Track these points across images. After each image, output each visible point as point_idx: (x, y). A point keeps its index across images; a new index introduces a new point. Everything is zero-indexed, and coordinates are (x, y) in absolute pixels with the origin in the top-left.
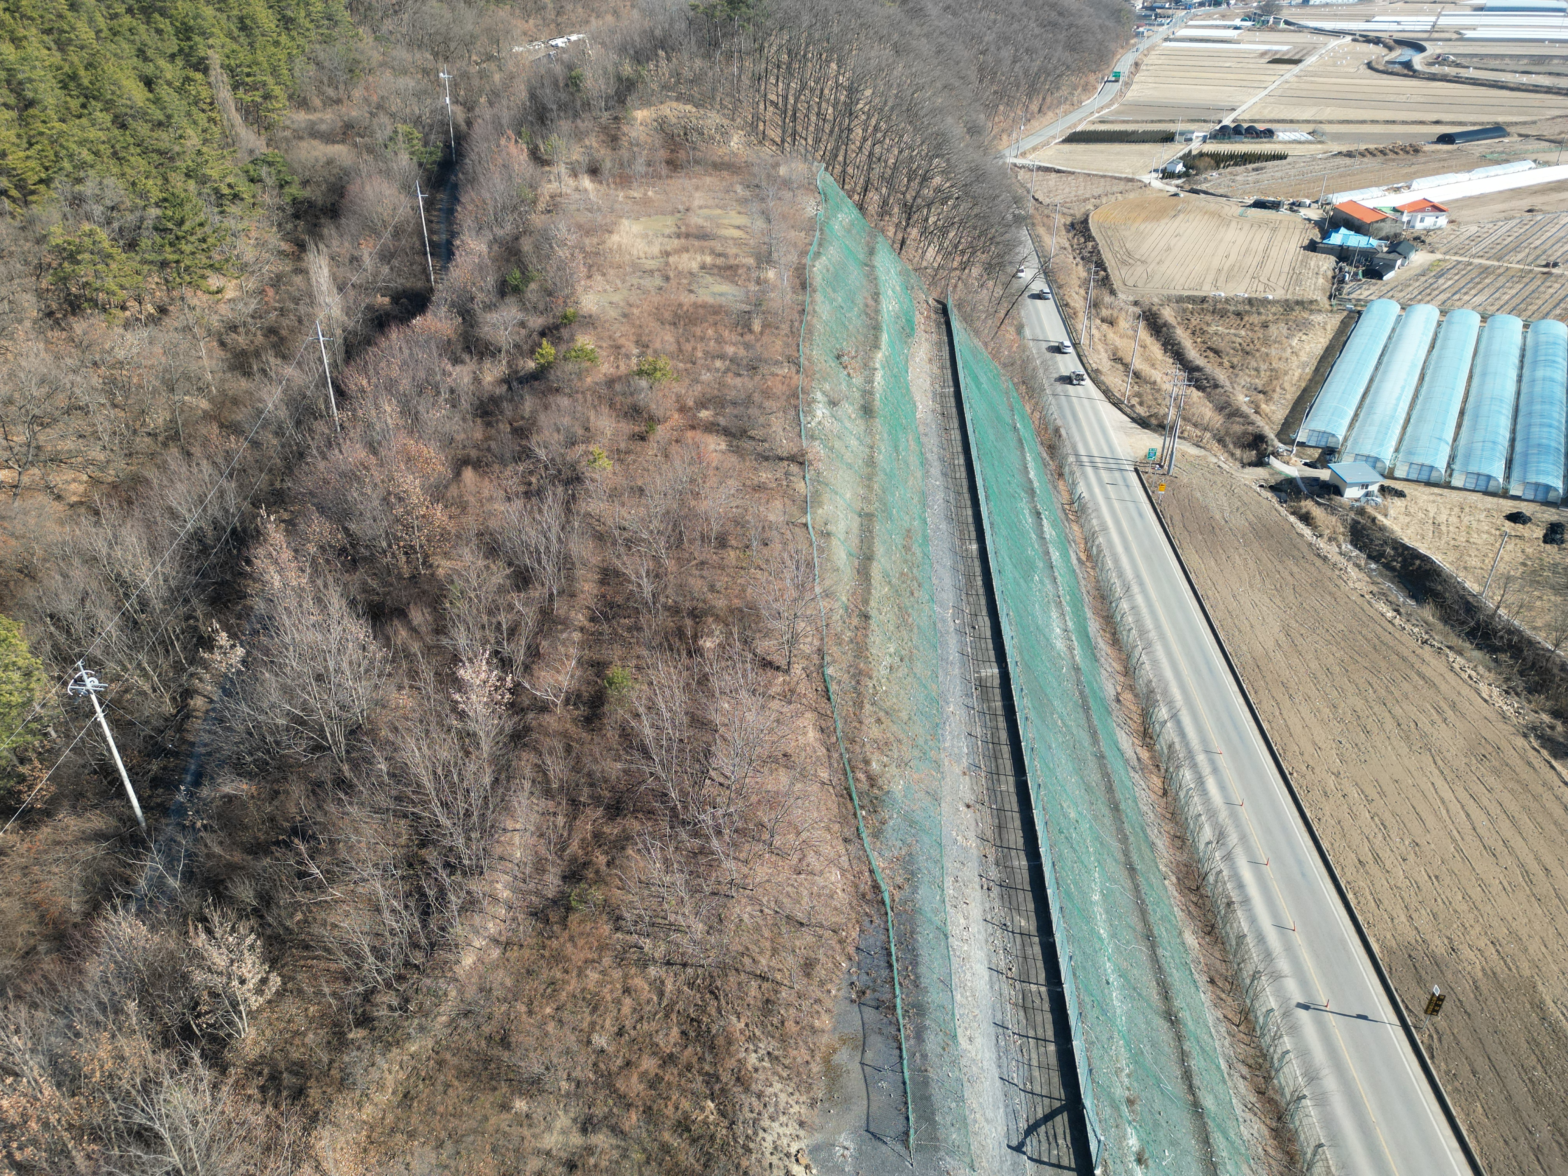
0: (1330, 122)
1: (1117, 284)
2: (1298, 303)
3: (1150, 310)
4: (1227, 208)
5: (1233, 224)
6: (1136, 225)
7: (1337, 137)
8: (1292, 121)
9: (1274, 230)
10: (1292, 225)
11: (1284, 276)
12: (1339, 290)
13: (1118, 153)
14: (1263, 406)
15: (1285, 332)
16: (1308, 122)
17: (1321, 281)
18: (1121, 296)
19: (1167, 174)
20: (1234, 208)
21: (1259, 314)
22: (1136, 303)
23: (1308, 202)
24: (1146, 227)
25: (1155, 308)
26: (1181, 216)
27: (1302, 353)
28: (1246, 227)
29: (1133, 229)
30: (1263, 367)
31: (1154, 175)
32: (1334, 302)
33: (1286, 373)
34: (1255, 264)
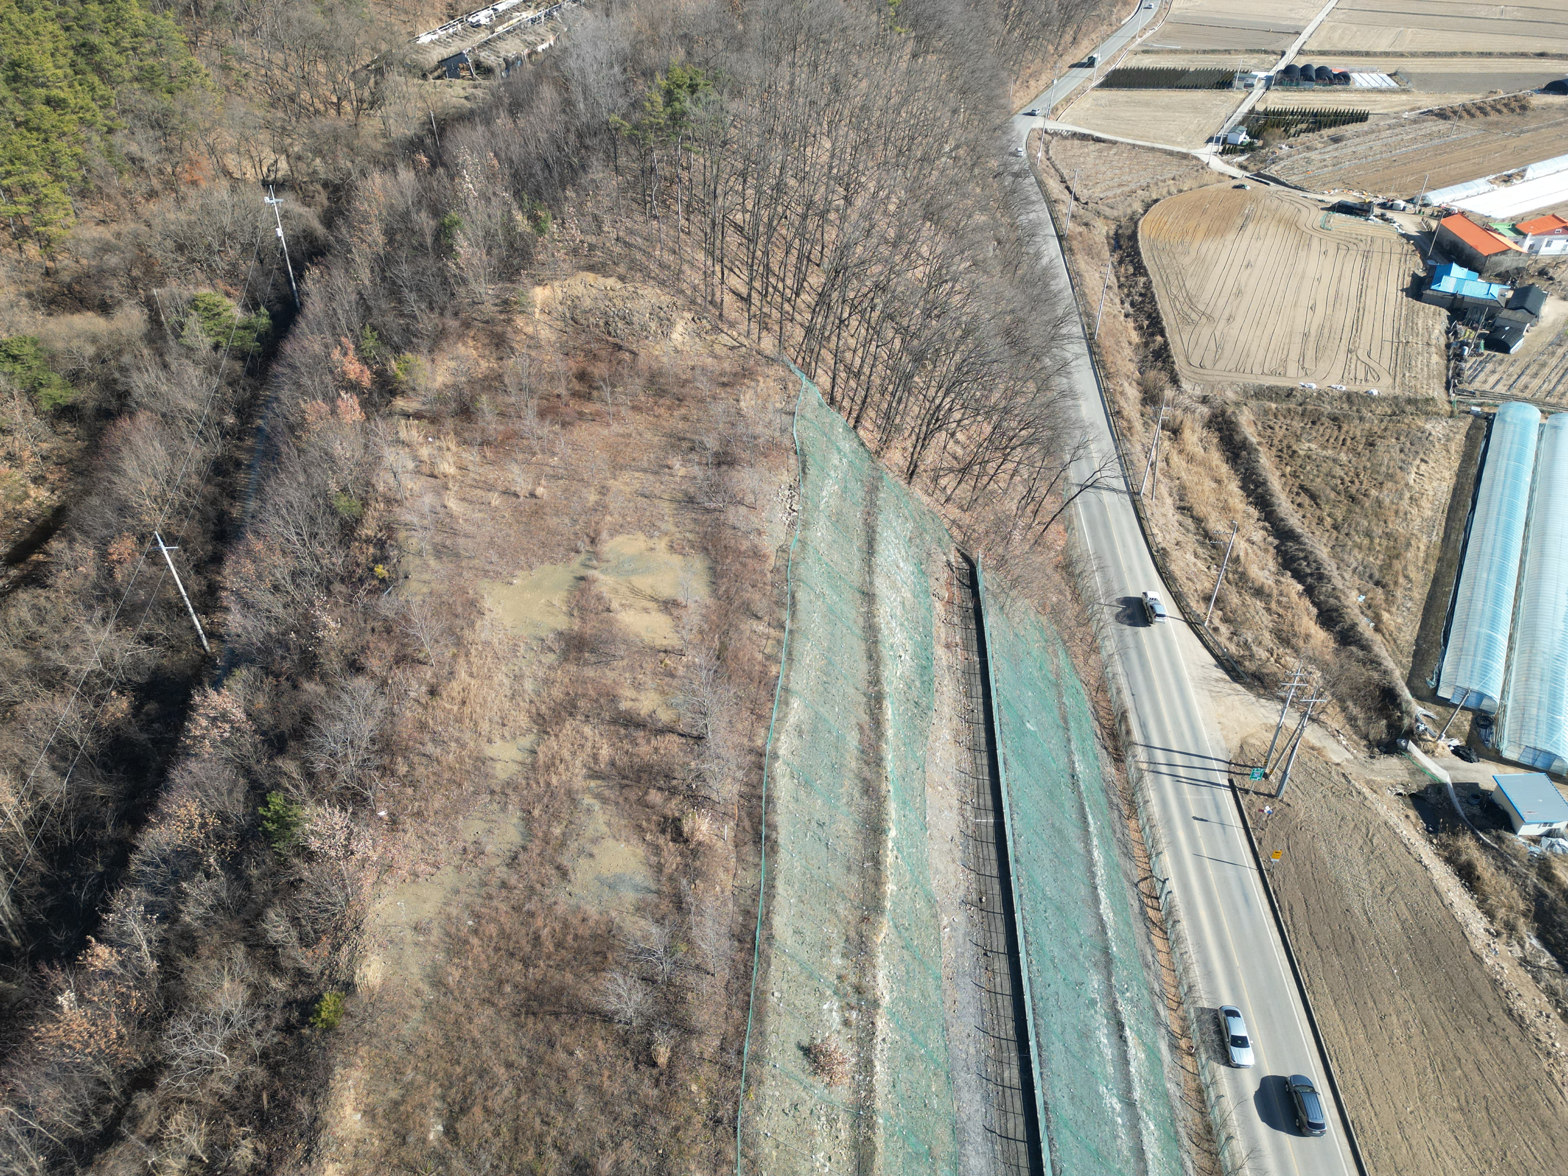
0: (1413, 55)
1: (1179, 363)
2: (1409, 401)
3: (1223, 413)
4: (1305, 211)
5: (1315, 243)
6: (1196, 245)
7: (1426, 82)
8: (1367, 54)
9: (1366, 255)
10: (1387, 249)
11: (1387, 346)
12: (1458, 373)
13: (1167, 107)
14: (1385, 616)
15: (1398, 456)
16: (1386, 54)
17: (1435, 358)
18: (1186, 385)
19: (1229, 149)
20: (1314, 211)
21: (1361, 419)
22: (1204, 400)
23: (1402, 204)
24: (1209, 247)
25: (1230, 410)
26: (1251, 227)
27: (1424, 503)
28: (1332, 251)
29: (1193, 253)
30: (1378, 531)
31: (1214, 147)
32: (1454, 397)
33: (1409, 545)
34: (1348, 323)
